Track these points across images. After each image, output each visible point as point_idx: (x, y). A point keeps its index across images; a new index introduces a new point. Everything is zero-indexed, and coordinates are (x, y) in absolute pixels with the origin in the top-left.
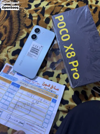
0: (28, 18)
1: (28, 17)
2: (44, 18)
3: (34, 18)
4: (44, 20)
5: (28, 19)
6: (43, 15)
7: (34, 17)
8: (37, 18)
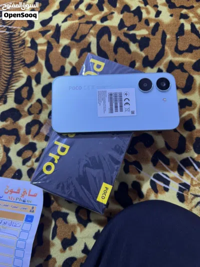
0: (29, 47)
1: (29, 45)
2: (59, 46)
3: (39, 48)
4: (60, 51)
5: (30, 49)
6: (58, 42)
7: (41, 44)
8: (45, 48)
